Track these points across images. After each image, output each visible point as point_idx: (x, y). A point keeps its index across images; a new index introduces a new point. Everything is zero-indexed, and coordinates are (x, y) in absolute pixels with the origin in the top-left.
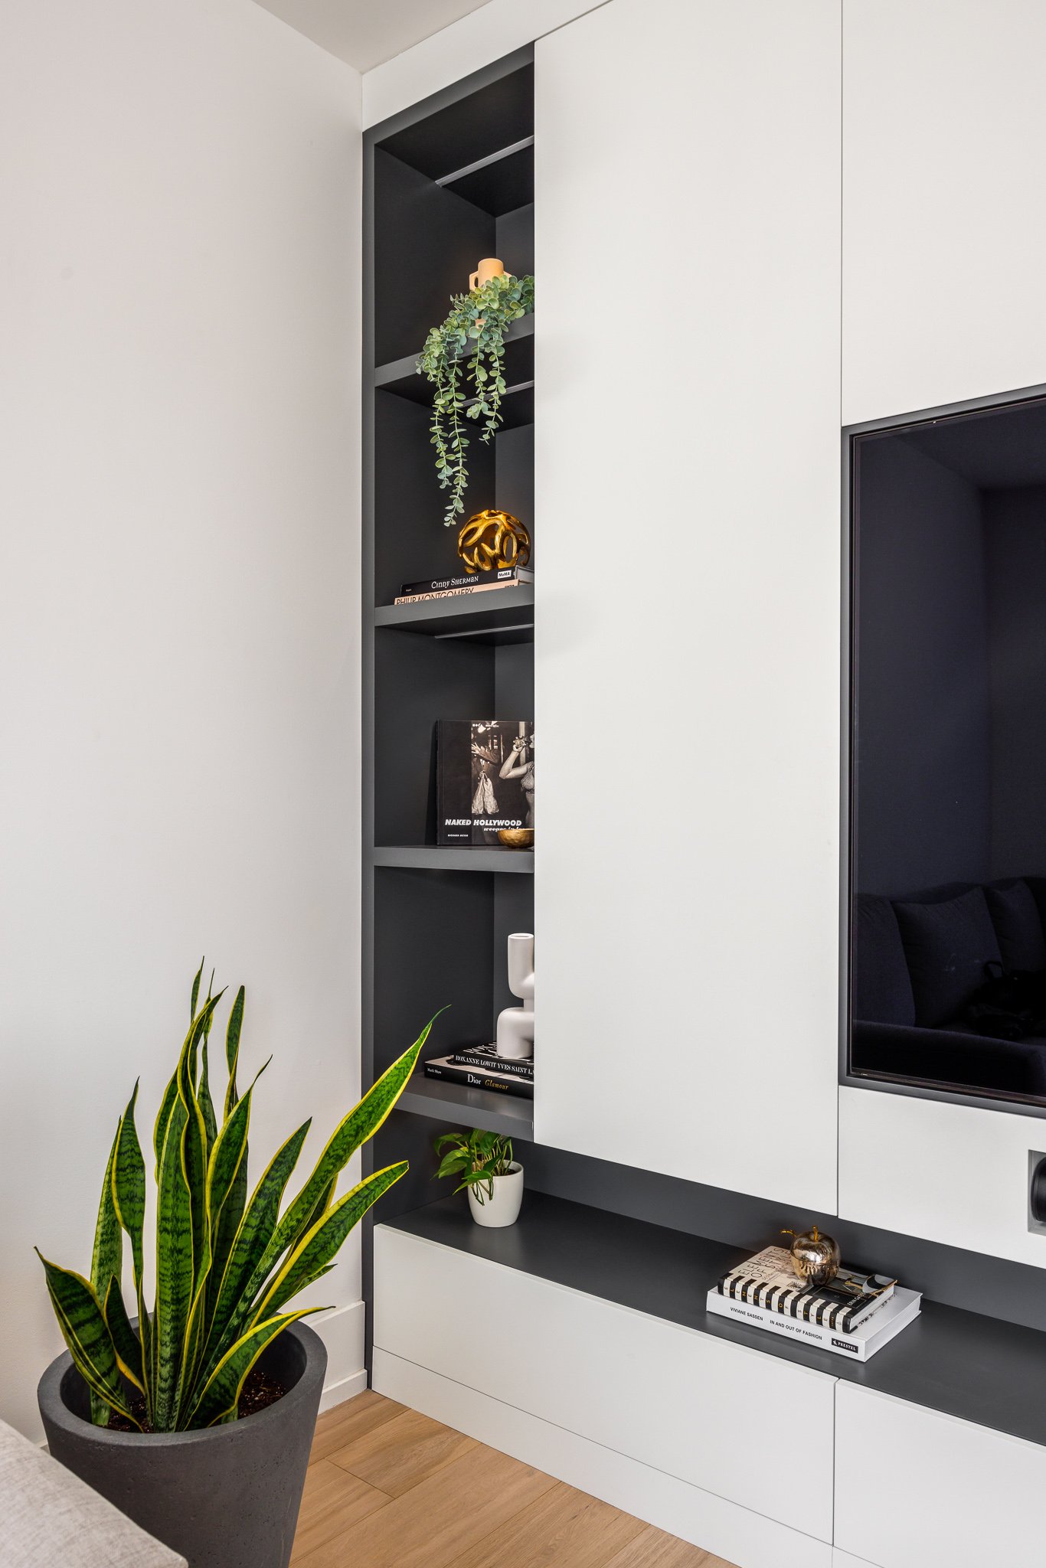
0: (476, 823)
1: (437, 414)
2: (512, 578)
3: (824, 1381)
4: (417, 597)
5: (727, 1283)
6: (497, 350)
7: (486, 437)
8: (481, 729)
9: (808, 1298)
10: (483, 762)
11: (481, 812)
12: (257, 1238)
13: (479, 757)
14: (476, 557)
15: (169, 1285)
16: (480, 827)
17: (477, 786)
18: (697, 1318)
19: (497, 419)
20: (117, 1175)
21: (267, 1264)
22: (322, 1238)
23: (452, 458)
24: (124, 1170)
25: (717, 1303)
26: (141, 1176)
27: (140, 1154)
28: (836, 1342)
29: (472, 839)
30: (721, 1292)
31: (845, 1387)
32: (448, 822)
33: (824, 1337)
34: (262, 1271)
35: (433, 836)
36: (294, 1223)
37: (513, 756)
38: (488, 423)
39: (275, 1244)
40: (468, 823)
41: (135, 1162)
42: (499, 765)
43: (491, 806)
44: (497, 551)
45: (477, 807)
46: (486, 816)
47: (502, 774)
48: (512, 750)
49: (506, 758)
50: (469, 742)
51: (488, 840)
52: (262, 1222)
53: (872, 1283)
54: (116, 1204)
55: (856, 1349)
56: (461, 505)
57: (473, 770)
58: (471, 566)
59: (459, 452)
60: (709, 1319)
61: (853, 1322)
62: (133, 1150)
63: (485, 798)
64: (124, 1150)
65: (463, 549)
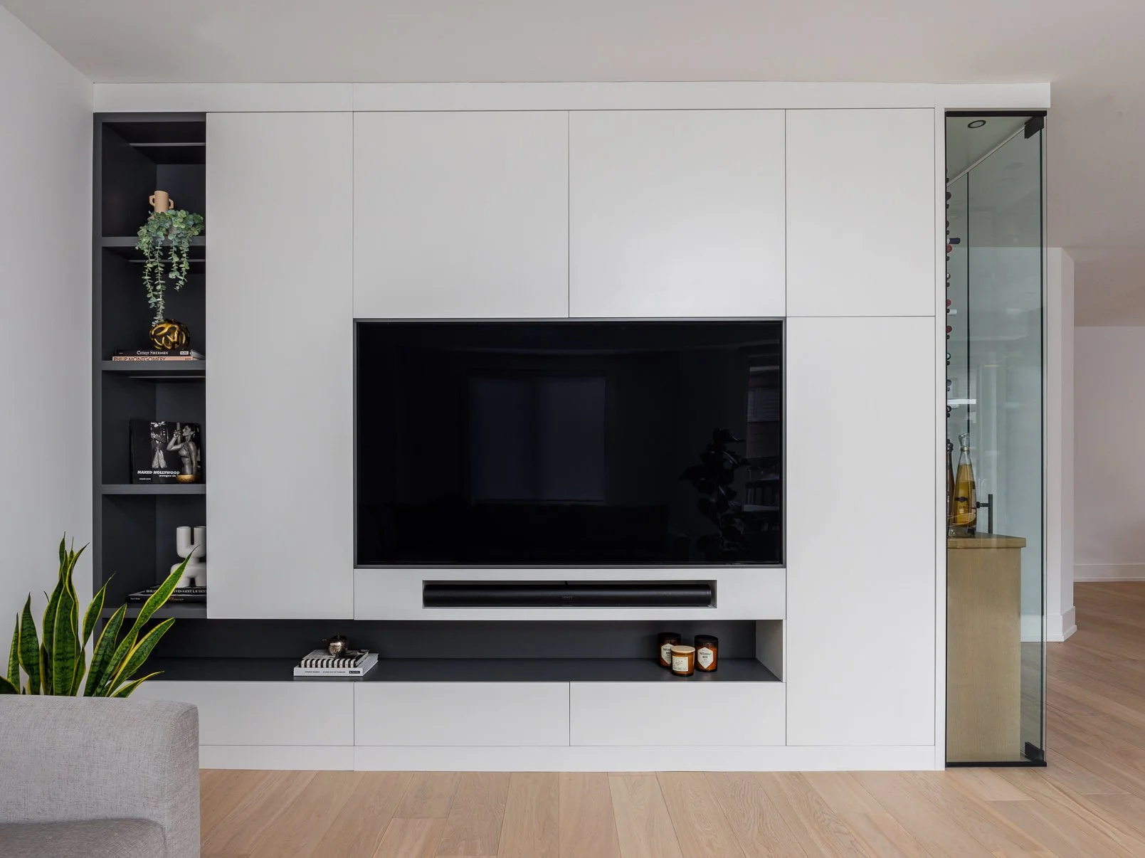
0: (155, 472)
1: (147, 270)
2: (189, 355)
3: (350, 684)
4: (128, 358)
5: (303, 662)
6: (185, 247)
7: (178, 288)
8: (156, 425)
9: (338, 660)
10: (158, 442)
11: (157, 467)
12: (103, 660)
13: (155, 439)
14: (163, 341)
15: (60, 685)
16: (157, 475)
17: (154, 454)
18: (290, 677)
19: (184, 280)
20: (21, 640)
21: (111, 670)
22: (138, 655)
23: (156, 293)
24: (25, 637)
25: (298, 671)
26: (36, 639)
27: (34, 629)
28: (351, 672)
29: (154, 480)
30: (300, 666)
31: (357, 684)
32: (139, 472)
33: (346, 672)
34: (109, 672)
35: (132, 479)
36: (125, 649)
37: (174, 439)
38: (180, 282)
39: (115, 659)
40: (151, 472)
41: (31, 633)
42: (167, 444)
43: (163, 464)
44: (176, 340)
45: (155, 465)
46: (160, 469)
47: (168, 448)
48: (173, 436)
49: (170, 440)
50: (150, 432)
51: (162, 481)
52: (105, 652)
53: (360, 652)
54: (19, 655)
55: (359, 672)
56: (162, 317)
57: (153, 446)
58: (159, 346)
59: (160, 291)
60: (295, 678)
61: (357, 663)
62: (30, 627)
63: (159, 460)
64: (24, 628)
65: (154, 336)
